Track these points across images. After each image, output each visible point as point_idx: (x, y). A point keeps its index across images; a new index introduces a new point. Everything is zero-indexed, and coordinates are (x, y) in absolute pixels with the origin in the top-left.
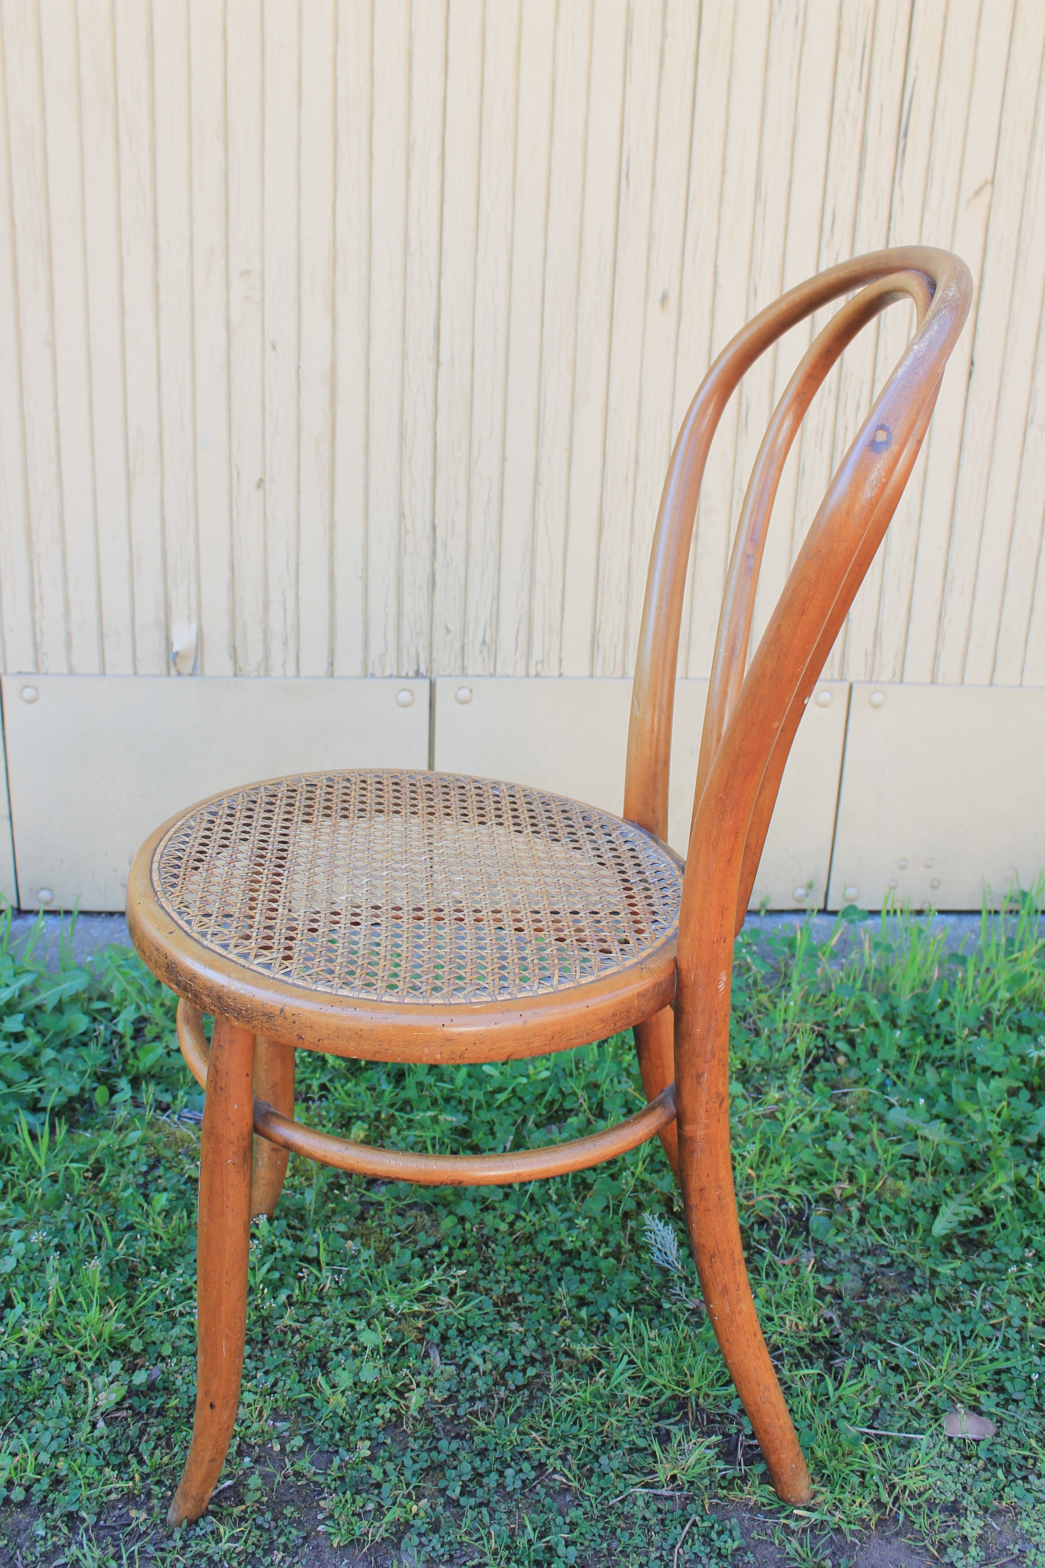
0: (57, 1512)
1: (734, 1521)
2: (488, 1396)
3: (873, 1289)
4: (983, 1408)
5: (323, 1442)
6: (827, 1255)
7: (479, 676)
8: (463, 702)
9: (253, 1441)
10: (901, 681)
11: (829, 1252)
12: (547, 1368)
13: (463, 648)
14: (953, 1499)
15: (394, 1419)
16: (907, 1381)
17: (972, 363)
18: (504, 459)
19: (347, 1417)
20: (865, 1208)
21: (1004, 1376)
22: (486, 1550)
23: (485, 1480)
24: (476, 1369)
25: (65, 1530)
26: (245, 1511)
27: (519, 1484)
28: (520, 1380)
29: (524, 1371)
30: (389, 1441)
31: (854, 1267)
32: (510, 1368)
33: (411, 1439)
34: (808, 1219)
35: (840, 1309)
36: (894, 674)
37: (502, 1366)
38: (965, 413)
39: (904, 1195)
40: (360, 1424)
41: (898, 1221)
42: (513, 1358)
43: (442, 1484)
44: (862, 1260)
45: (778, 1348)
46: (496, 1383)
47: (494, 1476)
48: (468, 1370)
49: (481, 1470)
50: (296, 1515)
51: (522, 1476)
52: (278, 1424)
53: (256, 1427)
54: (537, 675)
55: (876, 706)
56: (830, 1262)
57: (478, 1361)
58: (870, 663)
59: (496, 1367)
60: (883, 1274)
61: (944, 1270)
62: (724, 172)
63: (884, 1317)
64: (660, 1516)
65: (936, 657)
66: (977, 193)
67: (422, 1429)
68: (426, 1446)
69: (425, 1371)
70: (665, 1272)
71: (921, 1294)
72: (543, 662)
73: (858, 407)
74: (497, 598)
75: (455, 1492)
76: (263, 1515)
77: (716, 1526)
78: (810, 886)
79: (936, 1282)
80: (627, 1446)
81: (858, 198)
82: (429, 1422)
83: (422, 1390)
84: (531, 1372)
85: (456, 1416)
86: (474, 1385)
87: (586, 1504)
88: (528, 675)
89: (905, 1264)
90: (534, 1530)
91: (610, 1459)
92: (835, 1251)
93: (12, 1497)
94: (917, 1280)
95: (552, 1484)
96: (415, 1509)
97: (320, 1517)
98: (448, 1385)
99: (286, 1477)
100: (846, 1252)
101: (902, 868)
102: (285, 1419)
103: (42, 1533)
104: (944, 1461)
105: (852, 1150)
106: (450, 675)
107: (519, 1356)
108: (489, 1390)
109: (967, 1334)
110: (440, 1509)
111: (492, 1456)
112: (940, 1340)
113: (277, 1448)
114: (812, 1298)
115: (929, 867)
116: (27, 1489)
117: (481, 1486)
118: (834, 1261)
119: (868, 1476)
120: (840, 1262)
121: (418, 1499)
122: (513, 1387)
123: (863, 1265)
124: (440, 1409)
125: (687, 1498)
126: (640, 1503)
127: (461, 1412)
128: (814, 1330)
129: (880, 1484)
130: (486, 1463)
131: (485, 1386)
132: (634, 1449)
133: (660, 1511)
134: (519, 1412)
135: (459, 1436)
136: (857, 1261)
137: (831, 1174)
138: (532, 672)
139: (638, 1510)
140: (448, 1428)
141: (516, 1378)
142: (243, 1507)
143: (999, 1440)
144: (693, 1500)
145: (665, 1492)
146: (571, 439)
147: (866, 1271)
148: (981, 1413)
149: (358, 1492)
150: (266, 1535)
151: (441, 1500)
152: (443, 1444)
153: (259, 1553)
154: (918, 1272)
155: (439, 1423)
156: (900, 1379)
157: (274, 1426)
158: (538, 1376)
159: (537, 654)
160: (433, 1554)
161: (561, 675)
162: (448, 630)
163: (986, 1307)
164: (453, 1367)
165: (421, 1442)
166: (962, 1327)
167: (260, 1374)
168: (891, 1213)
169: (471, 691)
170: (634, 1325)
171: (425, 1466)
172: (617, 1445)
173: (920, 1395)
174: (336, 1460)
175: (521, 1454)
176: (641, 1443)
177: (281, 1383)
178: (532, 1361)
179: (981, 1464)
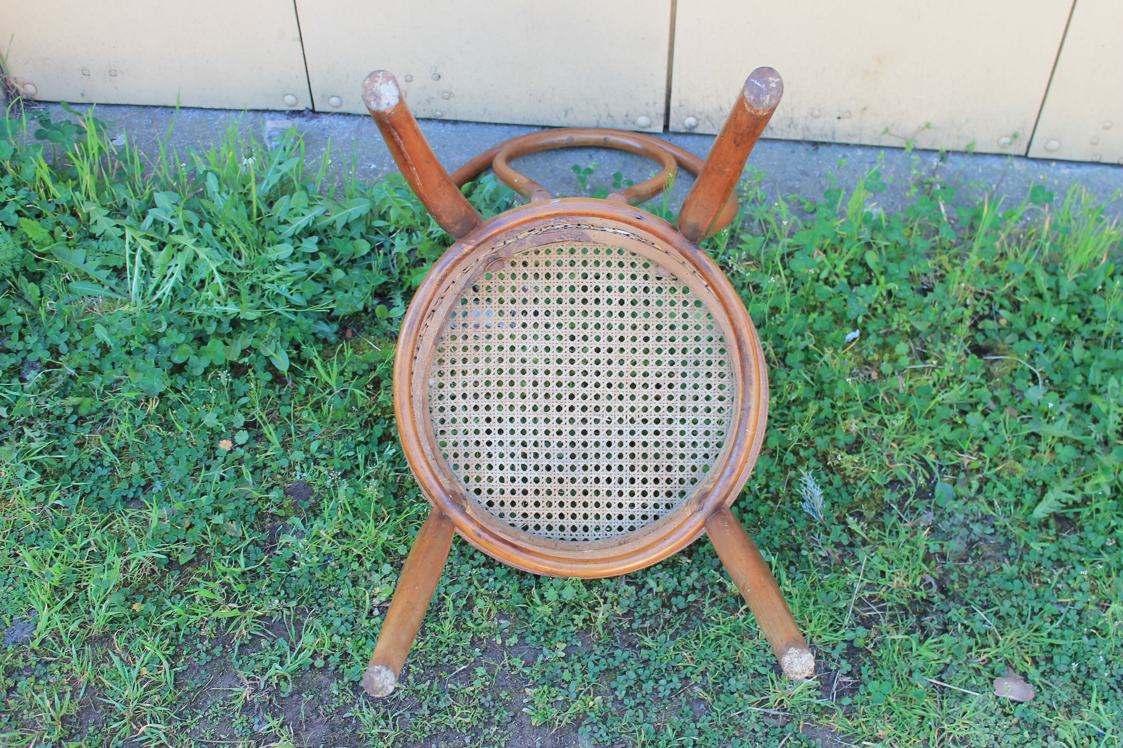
0: (346, 680)
1: (818, 740)
2: (656, 615)
3: (973, 554)
5: (533, 641)
6: (943, 519)
9: (482, 635)
11: (946, 516)
12: (703, 596)
14: (984, 746)
15: (585, 627)
16: (977, 644)
19: (551, 623)
20: (985, 481)
21: (1055, 650)
22: (638, 742)
23: (644, 686)
24: (651, 590)
25: (351, 693)
26: (473, 691)
27: (668, 692)
28: (682, 605)
29: (686, 596)
30: (579, 644)
31: (964, 532)
32: (676, 593)
33: (595, 646)
34: (935, 483)
35: (943, 568)
37: (670, 591)
39: (1019, 476)
40: (560, 630)
41: (1010, 497)
42: (680, 584)
43: (613, 685)
44: (971, 526)
45: (883, 601)
46: (664, 605)
47: (651, 683)
48: (644, 591)
49: (643, 678)
50: (508, 698)
51: (671, 685)
52: (501, 621)
53: (485, 624)
56: (945, 525)
57: (652, 584)
59: (666, 590)
60: (985, 540)
61: (1035, 546)
63: (976, 582)
64: (765, 730)
67: (605, 638)
68: (606, 652)
69: (612, 588)
70: (810, 519)
71: (1012, 564)
75: (621, 694)
76: (485, 696)
77: (804, 744)
78: (1015, 136)
79: (1026, 557)
80: (752, 671)
82: (611, 632)
83: (608, 606)
84: (691, 598)
85: (630, 629)
86: (646, 606)
87: (714, 714)
89: (1005, 535)
90: (674, 730)
91: (737, 680)
92: (951, 515)
93: (316, 664)
94: (1011, 552)
95: (692, 694)
96: (591, 703)
97: (525, 701)
98: (627, 602)
99: (504, 666)
100: (960, 517)
101: (1106, 128)
102: (506, 618)
103: (336, 692)
104: (986, 716)
105: (987, 425)
107: (683, 583)
108: (658, 611)
109: (1036, 610)
110: (609, 705)
111: (653, 665)
112: (1014, 612)
113: (499, 642)
114: (920, 562)
116: (326, 658)
117: (641, 689)
118: (949, 524)
119: (926, 719)
120: (953, 525)
121: (596, 695)
122: (676, 610)
123: (971, 530)
124: (620, 621)
125: (787, 718)
126: (753, 719)
127: (635, 626)
128: (916, 588)
129: (933, 727)
130: (647, 672)
131: (655, 608)
132: (757, 674)
133: (766, 726)
134: (677, 632)
135: (632, 646)
136: (966, 526)
137: (964, 444)
139: (751, 723)
140: (624, 637)
141: (679, 602)
142: (472, 689)
143: (1034, 704)
144: (792, 721)
145: (772, 712)
147: (972, 536)
148: (1026, 680)
149: (553, 686)
150: (486, 713)
151: (611, 698)
152: (618, 652)
153: (481, 725)
154: (1013, 546)
155: (617, 633)
156: (972, 642)
157: (499, 624)
158: (696, 601)
160: (600, 740)
163: (1059, 586)
164: (634, 587)
165: (602, 648)
166: (1034, 603)
167: (491, 580)
168: (1004, 489)
170: (776, 568)
171: (604, 668)
172: (745, 670)
173: (984, 657)
174: (540, 658)
175: (673, 667)
176: (762, 670)
177: (506, 589)
178: (693, 589)
179: (1015, 721)
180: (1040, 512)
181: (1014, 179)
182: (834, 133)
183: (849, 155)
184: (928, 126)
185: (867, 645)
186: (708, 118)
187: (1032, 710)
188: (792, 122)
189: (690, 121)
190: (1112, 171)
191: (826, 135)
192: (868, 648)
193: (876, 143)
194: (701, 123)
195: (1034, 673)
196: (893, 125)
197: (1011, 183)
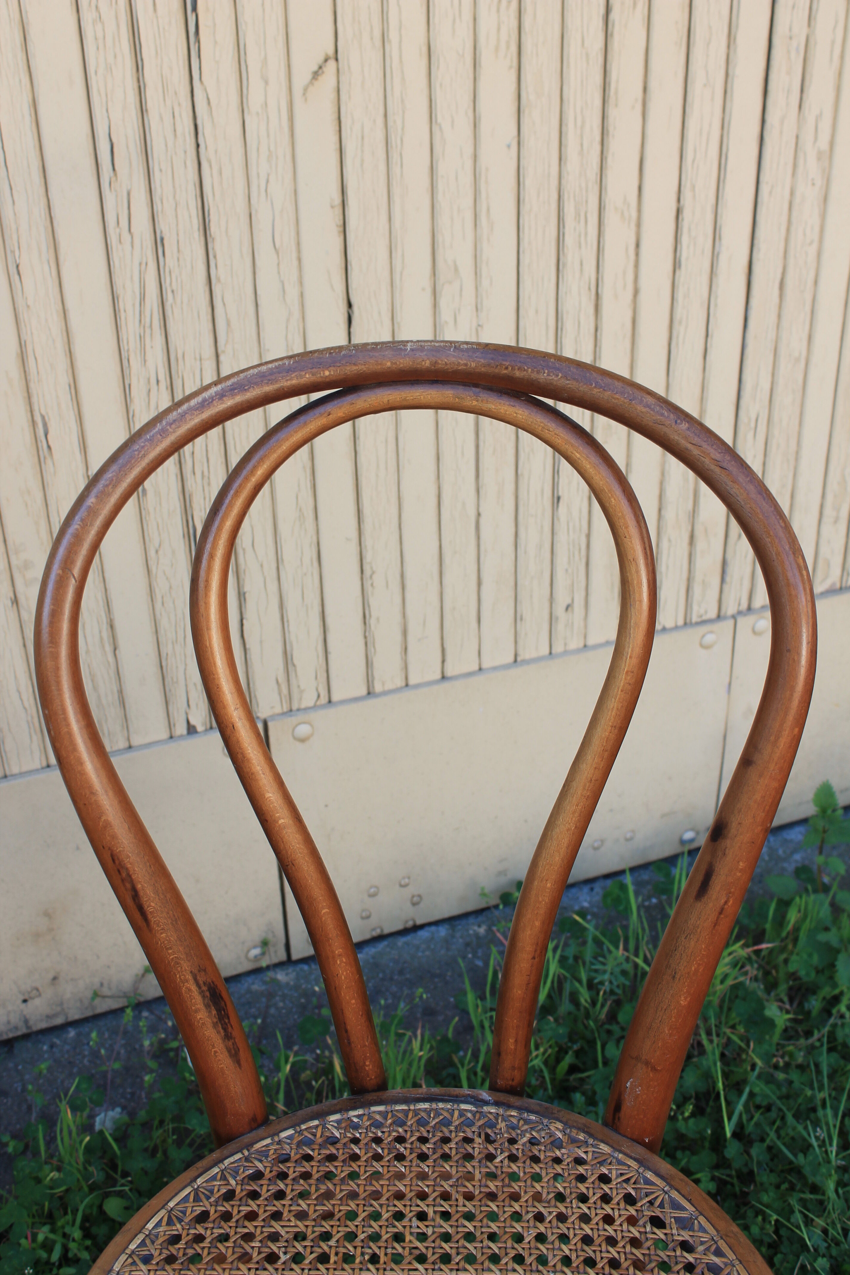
10: (330, 702)
17: (350, 305)
36: (319, 696)
55: (302, 740)
58: (285, 691)
65: (369, 664)
66: (316, 75)
78: (265, 944)
101: (372, 896)
115: (406, 886)
181: (284, 997)
182: (26, 1021)
183: (57, 1041)
184: (148, 970)
190: (401, 941)
191: (16, 1028)
193: (89, 1013)
196: (102, 985)
197: (281, 1004)
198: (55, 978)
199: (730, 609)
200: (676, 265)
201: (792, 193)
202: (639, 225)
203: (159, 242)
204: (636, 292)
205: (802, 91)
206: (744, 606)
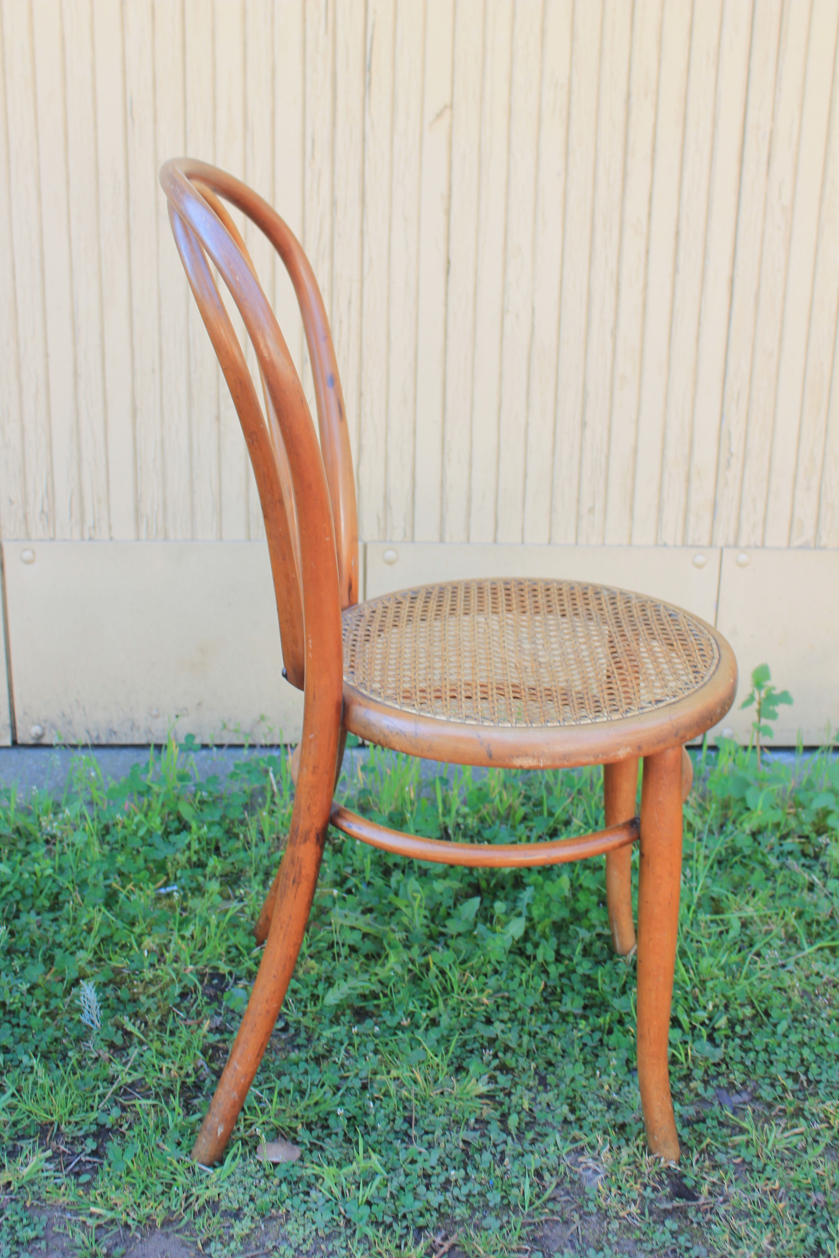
4: (299, 1139)
7: (41, 540)
8: (28, 562)
10: (413, 541)
13: (25, 516)
14: (237, 1206)
17: (449, 262)
18: (47, 355)
36: (405, 534)
38: (446, 305)
39: (312, 972)
54: (91, 539)
55: (389, 563)
58: (382, 525)
60: (276, 1036)
62: (215, 108)
65: (442, 519)
66: (439, 116)
72: (94, 527)
73: (350, 303)
74: (51, 473)
77: (25, 1220)
81: (334, 124)
88: (83, 539)
106: (16, 540)
114: (194, 1051)
125: (15, 1199)
128: (188, 1076)
129: (181, 1194)
138: (87, 537)
143: (300, 1163)
144: (18, 1201)
146: (102, 337)
148: (293, 1143)
154: (304, 1035)
159: (89, 521)
161: (111, 539)
162: (11, 502)
163: (347, 1062)
166: (314, 1077)
168: (299, 986)
169: (34, 553)
179: (276, 1181)
180: (332, 997)
184: (263, 718)
185: (121, 1126)
186: (54, 726)
187: (296, 1168)
188: (133, 724)
189: (36, 730)
192: (123, 1129)
193: (217, 741)
194: (47, 732)
195: (304, 1136)
196: (230, 720)
198: (199, 704)
199: (720, 542)
200: (676, 270)
201: (763, 233)
202: (648, 238)
203: (334, 203)
204: (646, 285)
205: (769, 164)
206: (731, 541)
